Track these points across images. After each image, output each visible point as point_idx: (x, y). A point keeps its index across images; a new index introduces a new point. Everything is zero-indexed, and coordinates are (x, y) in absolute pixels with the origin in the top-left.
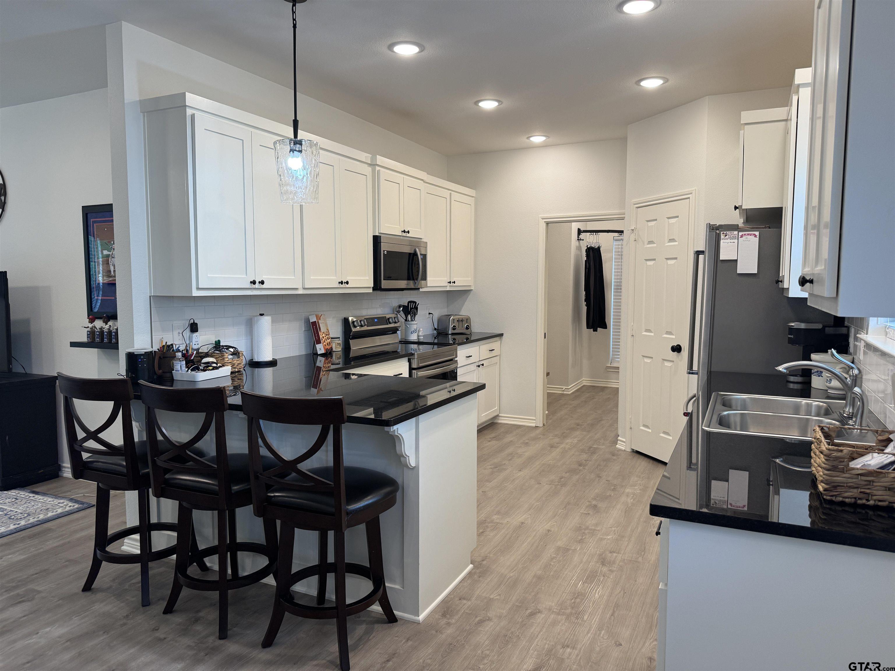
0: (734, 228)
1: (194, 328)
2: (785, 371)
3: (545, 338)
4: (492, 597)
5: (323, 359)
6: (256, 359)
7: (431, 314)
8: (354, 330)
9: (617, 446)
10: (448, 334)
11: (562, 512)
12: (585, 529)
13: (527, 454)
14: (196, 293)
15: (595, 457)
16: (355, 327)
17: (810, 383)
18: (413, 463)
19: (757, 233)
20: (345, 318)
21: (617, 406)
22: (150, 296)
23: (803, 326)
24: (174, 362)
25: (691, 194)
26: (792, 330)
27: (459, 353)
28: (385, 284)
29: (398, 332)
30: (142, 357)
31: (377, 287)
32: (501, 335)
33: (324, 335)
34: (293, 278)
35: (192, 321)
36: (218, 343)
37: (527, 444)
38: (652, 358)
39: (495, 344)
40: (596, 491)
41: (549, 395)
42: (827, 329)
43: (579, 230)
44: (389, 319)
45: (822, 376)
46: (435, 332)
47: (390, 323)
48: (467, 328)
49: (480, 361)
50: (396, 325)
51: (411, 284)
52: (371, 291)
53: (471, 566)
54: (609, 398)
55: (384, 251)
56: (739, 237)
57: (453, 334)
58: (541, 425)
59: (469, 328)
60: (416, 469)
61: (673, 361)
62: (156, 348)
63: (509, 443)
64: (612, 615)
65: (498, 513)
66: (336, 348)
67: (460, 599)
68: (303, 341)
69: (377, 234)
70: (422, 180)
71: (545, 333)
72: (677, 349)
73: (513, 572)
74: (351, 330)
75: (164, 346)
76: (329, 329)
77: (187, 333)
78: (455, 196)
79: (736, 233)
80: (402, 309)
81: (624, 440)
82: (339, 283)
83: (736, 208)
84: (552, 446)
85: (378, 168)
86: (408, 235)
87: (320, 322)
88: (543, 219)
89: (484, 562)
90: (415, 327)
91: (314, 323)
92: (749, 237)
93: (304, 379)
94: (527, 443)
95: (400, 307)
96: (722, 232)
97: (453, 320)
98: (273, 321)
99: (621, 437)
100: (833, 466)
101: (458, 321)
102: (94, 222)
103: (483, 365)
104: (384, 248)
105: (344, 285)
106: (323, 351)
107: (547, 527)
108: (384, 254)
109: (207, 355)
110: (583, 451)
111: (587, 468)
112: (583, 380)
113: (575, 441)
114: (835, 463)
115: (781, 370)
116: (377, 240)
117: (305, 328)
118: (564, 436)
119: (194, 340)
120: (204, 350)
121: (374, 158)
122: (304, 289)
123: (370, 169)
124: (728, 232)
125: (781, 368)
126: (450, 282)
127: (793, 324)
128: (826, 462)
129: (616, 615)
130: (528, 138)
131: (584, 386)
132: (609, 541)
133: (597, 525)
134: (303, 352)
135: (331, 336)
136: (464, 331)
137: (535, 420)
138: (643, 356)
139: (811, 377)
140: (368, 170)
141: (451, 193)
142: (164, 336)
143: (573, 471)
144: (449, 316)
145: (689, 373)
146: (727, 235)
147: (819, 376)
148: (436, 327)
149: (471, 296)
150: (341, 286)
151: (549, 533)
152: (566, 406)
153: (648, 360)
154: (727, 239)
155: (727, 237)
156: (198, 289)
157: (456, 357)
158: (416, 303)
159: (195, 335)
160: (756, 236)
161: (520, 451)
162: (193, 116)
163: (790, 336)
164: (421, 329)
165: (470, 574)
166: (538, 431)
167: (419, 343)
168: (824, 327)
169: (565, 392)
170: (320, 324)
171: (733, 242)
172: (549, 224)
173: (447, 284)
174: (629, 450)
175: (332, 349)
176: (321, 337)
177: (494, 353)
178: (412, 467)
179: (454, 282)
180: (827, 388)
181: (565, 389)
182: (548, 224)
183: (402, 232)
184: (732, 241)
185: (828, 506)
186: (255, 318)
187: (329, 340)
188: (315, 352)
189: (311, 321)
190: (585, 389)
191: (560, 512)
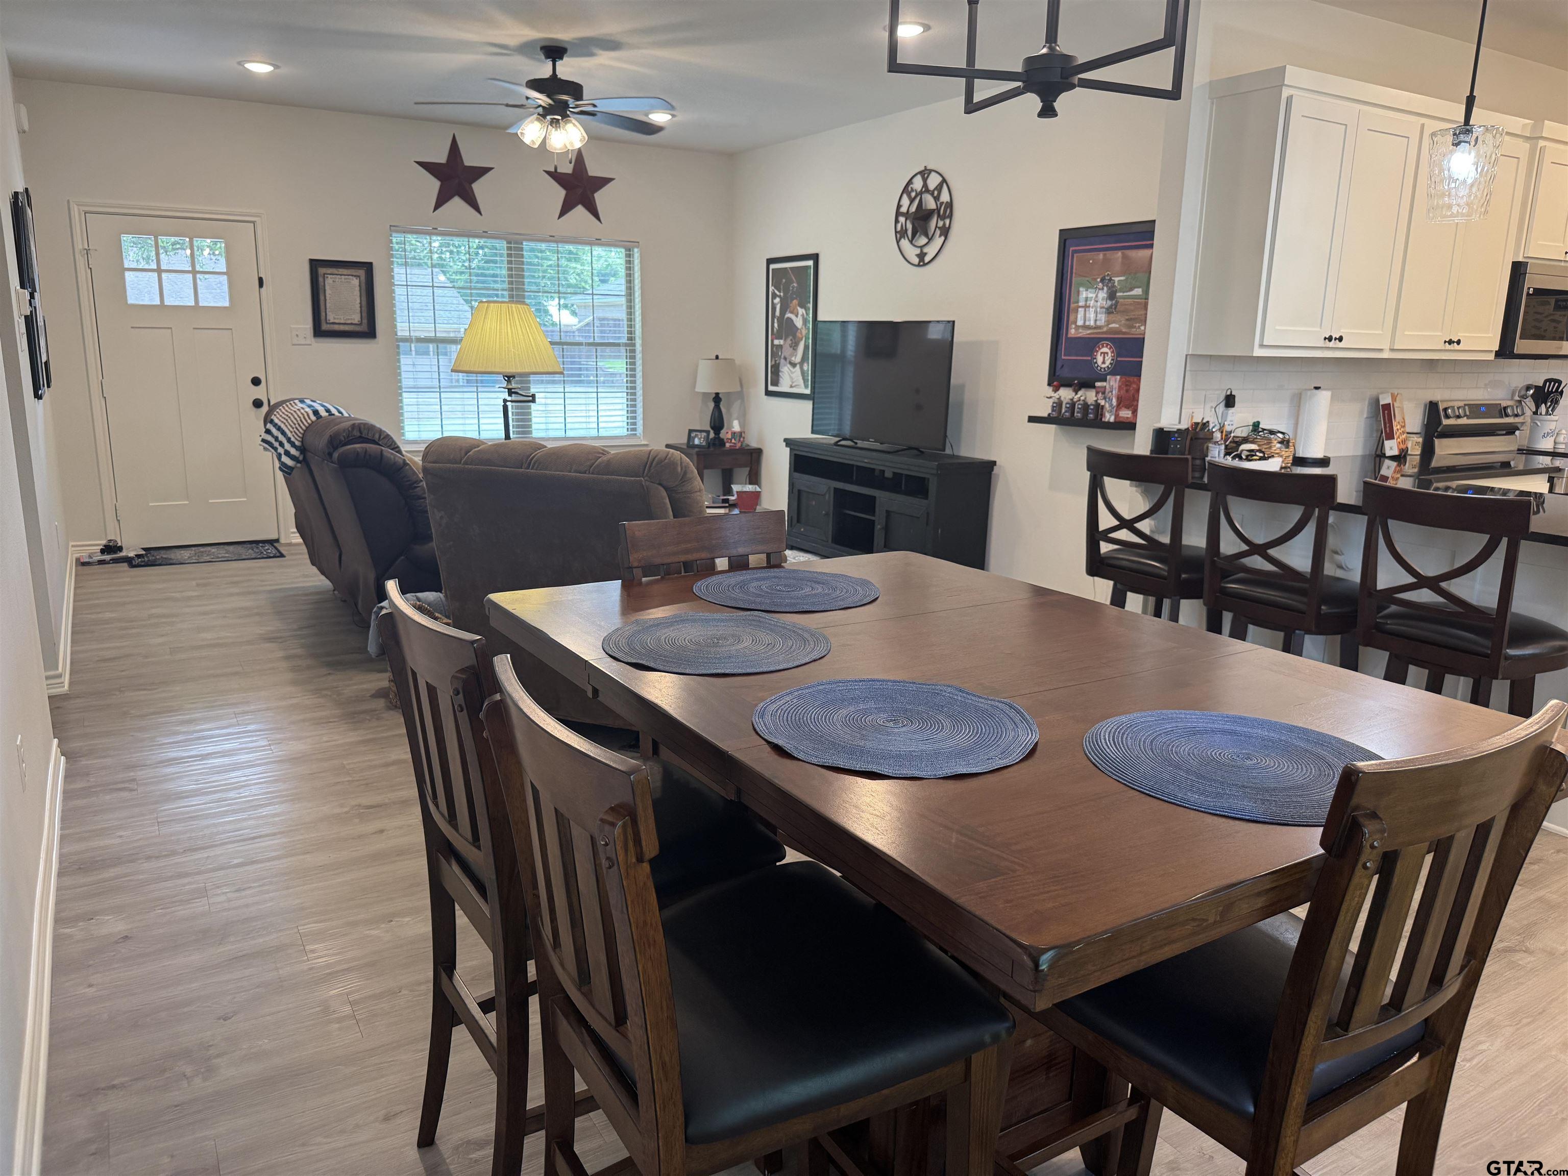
1: (1230, 401)
5: (1394, 464)
8: (1445, 422)
14: (1258, 352)
16: (1447, 417)
20: (1431, 402)
22: (1187, 355)
24: (1210, 445)
28: (1522, 346)
29: (1517, 432)
30: (1176, 435)
31: (1504, 351)
33: (1398, 427)
34: (1381, 332)
35: (1229, 393)
36: (1256, 425)
44: (1505, 408)
47: (1507, 416)
50: (1517, 420)
52: (1490, 357)
55: (1529, 288)
62: (1184, 426)
66: (1412, 449)
69: (1521, 259)
74: (1440, 423)
75: (1197, 424)
76: (1407, 418)
77: (1221, 407)
80: (1532, 392)
82: (1446, 342)
85: (1541, 143)
87: (1396, 405)
90: (1552, 425)
91: (1387, 407)
95: (1528, 388)
98: (1334, 400)
102: (1075, 252)
104: (1533, 282)
105: (1451, 347)
106: (1395, 452)
108: (1529, 293)
109: (1245, 440)
116: (1518, 270)
117: (1369, 413)
119: (1229, 418)
120: (1242, 433)
121: (1538, 127)
122: (1392, 350)
123: (1526, 146)
134: (1360, 452)
135: (1408, 430)
140: (1523, 149)
142: (1194, 410)
150: (1448, 346)
156: (1262, 346)
159: (1231, 410)
162: (1290, 99)
164: (1563, 431)
170: (1396, 409)
175: (1407, 451)
176: (1395, 429)
183: (1565, 253)
186: (1309, 393)
187: (1404, 436)
188: (1379, 452)
189: (1382, 402)
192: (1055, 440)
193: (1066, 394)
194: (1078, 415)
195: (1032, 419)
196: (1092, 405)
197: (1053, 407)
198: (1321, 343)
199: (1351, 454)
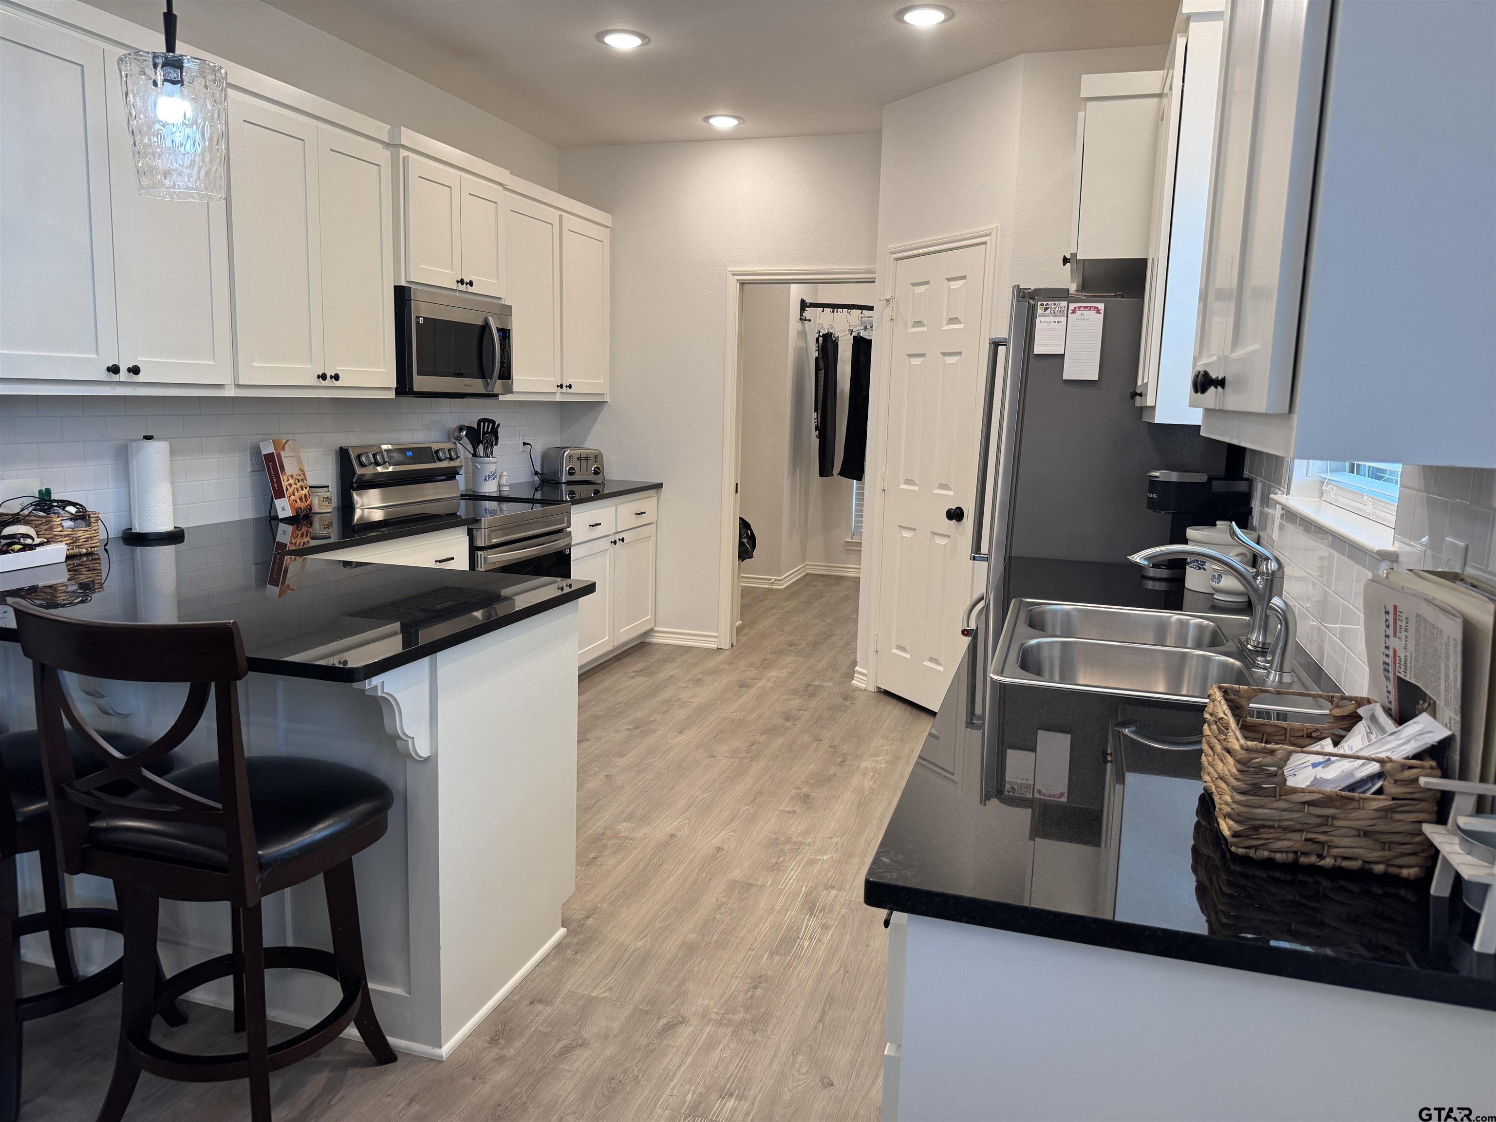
0: (1061, 294)
2: (1146, 563)
3: (737, 492)
4: (594, 994)
5: (289, 528)
6: (138, 529)
7: (528, 444)
8: (359, 471)
9: (853, 682)
10: (560, 483)
11: (746, 810)
12: (785, 843)
13: (697, 701)
15: (814, 703)
16: (362, 465)
17: (1182, 580)
18: (422, 749)
19: (1101, 306)
20: (341, 448)
21: (856, 610)
23: (1174, 477)
25: (990, 235)
26: (1154, 484)
27: (574, 518)
28: (421, 383)
29: (458, 477)
31: (404, 387)
32: (659, 486)
33: (291, 481)
34: (213, 363)
36: (43, 495)
37: (698, 682)
38: (914, 530)
39: (647, 503)
40: (812, 767)
41: (745, 592)
42: (1214, 482)
43: (803, 302)
44: (437, 452)
45: (1205, 569)
46: (536, 478)
47: (440, 460)
48: (596, 473)
49: (617, 533)
50: (453, 464)
51: (476, 385)
52: (392, 395)
53: (562, 931)
54: (847, 595)
55: (418, 317)
56: (1070, 312)
57: (569, 483)
58: (727, 646)
59: (598, 473)
60: (430, 762)
61: (949, 536)
63: (668, 679)
64: (820, 1020)
65: (630, 818)
66: (320, 506)
67: (531, 1003)
68: (249, 493)
69: (403, 283)
70: (501, 185)
71: (737, 484)
72: (956, 515)
73: (643, 938)
74: (354, 473)
76: (306, 470)
78: (570, 222)
79: (1064, 304)
80: (464, 433)
81: (865, 671)
82: (319, 377)
83: (1065, 260)
84: (742, 685)
85: (404, 153)
86: (470, 289)
87: (283, 454)
88: (734, 275)
89: (590, 921)
90: (492, 468)
91: (270, 457)
92: (1087, 313)
93: (253, 567)
94: (700, 679)
95: (461, 429)
96: (1039, 303)
97: (570, 456)
98: (173, 452)
99: (860, 668)
100: (1253, 784)
101: (578, 458)
103: (623, 540)
104: (421, 310)
105: (328, 382)
106: (289, 513)
107: (716, 842)
108: (417, 323)
109: (16, 519)
110: (795, 692)
111: (799, 724)
112: (807, 565)
113: (784, 674)
114: (1258, 779)
115: (1138, 560)
116: (402, 295)
117: (252, 465)
118: (765, 665)
121: (394, 132)
122: (238, 386)
123: (387, 153)
124: (1050, 303)
125: (1138, 558)
126: (561, 386)
127: (1157, 474)
128: (1240, 776)
129: (827, 1019)
130: (707, 119)
131: (808, 574)
132: (825, 866)
133: (806, 833)
134: (249, 514)
135: (311, 482)
136: (591, 477)
137: (716, 637)
138: (900, 527)
139: (1185, 569)
140: (383, 155)
141: (561, 216)
143: (772, 731)
144: (564, 448)
145: (974, 558)
146: (1047, 308)
147: (1200, 569)
148: (538, 469)
149: (605, 413)
150: (323, 383)
151: (719, 854)
152: (774, 611)
153: (907, 534)
154: (1048, 315)
155: (1048, 312)
157: (569, 525)
158: (493, 422)
160: (1098, 311)
161: (684, 695)
163: (1151, 495)
164: (505, 473)
165: (559, 947)
166: (721, 657)
167: (501, 499)
168: (1211, 479)
169: (774, 587)
171: (1058, 322)
172: (746, 285)
173: (555, 389)
174: (872, 689)
175: (311, 509)
176: (285, 484)
177: (643, 519)
178: (424, 757)
179: (570, 386)
180: (1212, 591)
181: (776, 580)
182: (743, 284)
183: (458, 282)
184: (1056, 319)
185: (1238, 869)
186: (134, 444)
187: (305, 491)
188: (273, 514)
189: (264, 452)
190: (809, 579)
191: (743, 809)
198: (104, 376)
199: (237, 518)
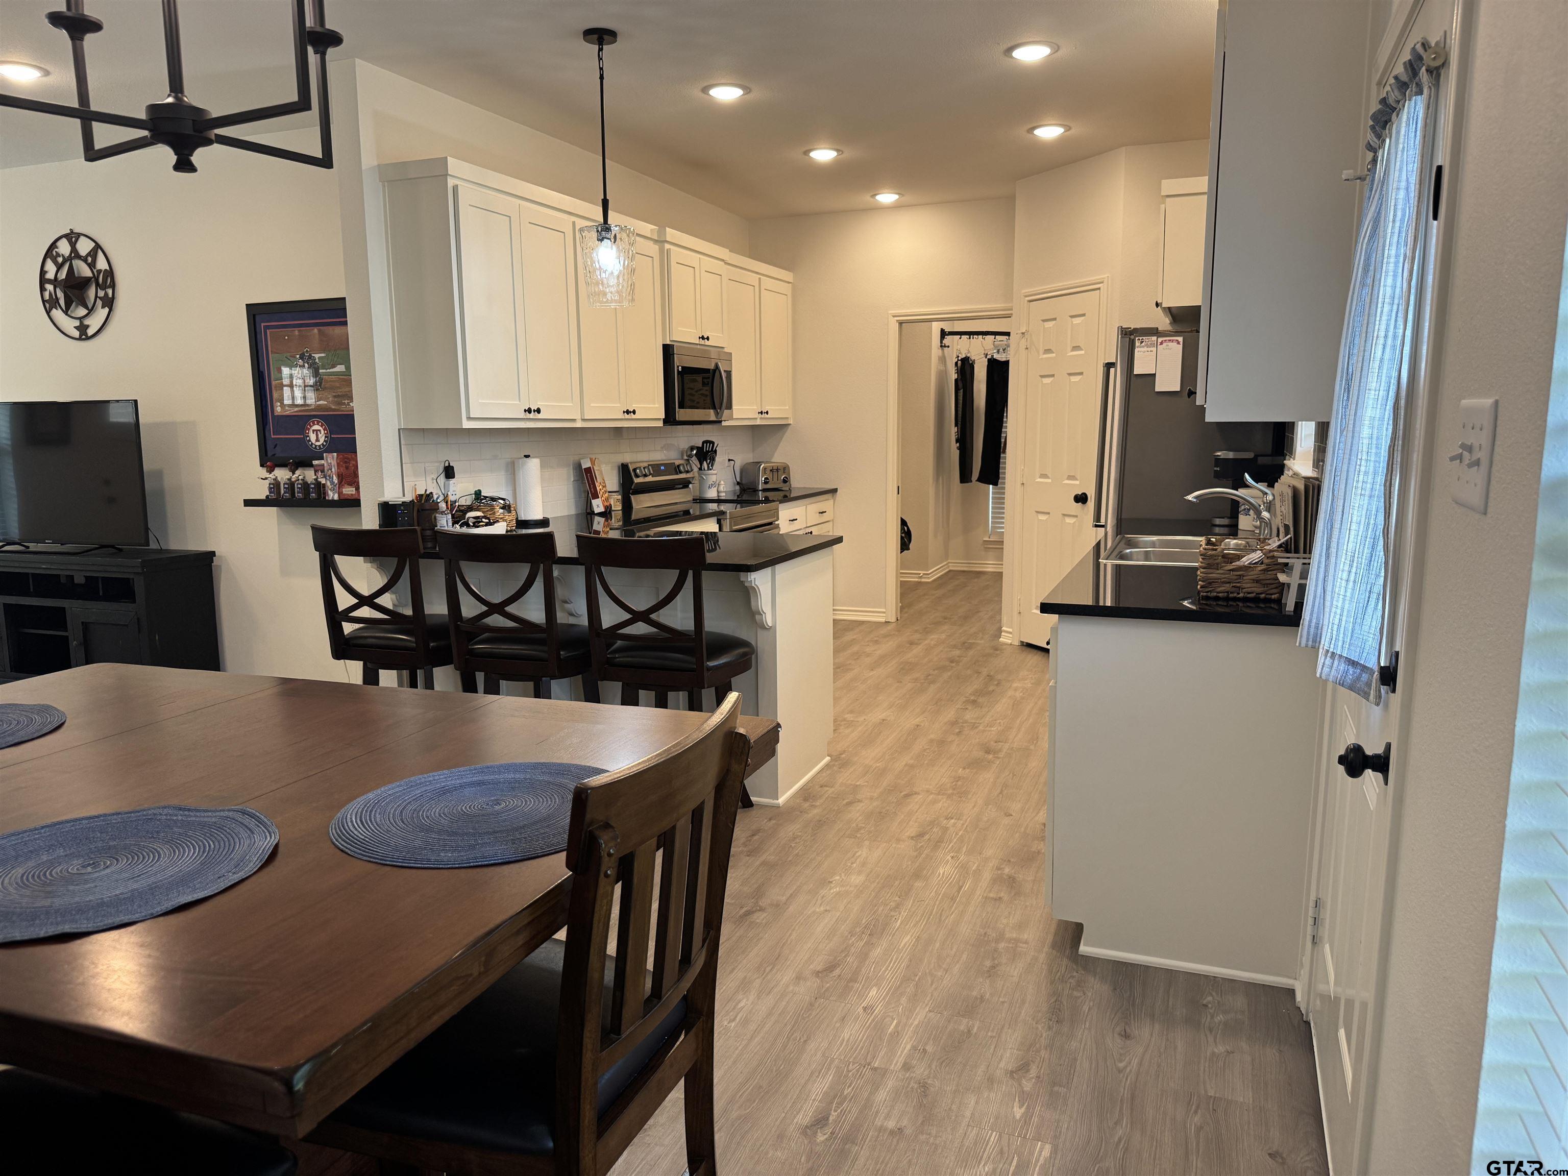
0: (1153, 332)
1: (449, 472)
2: (1195, 500)
3: (898, 493)
4: (858, 783)
5: (602, 520)
6: (523, 516)
7: (732, 460)
8: (636, 480)
9: (1001, 639)
10: (758, 490)
11: (933, 707)
12: (963, 723)
13: (879, 652)
14: (467, 425)
15: (971, 653)
16: (637, 476)
17: (1236, 525)
18: (769, 622)
19: (1180, 339)
20: (622, 464)
21: (999, 594)
22: (399, 430)
23: (1231, 455)
24: (437, 515)
25: (1102, 282)
26: (1218, 461)
27: (781, 513)
28: (682, 414)
29: (690, 486)
30: (402, 508)
31: (670, 419)
32: (834, 491)
33: (600, 487)
34: (571, 404)
35: (447, 464)
36: (478, 494)
37: (876, 642)
38: (1049, 513)
39: (825, 504)
40: (975, 686)
41: (903, 584)
42: (1259, 458)
43: (942, 331)
44: (678, 466)
45: (1250, 515)
46: (738, 487)
47: (681, 472)
48: (785, 481)
49: (807, 527)
50: (688, 475)
51: (711, 415)
52: (661, 424)
53: (828, 758)
54: (988, 585)
55: (678, 367)
56: (1159, 344)
57: (764, 490)
58: (894, 620)
59: (787, 482)
60: (772, 630)
62: (408, 498)
63: (852, 641)
65: (851, 712)
66: (615, 505)
67: (821, 787)
68: (572, 495)
69: (668, 343)
70: (723, 260)
71: (898, 487)
72: (1081, 499)
73: (879, 763)
74: (633, 482)
75: (421, 496)
76: (606, 479)
77: (442, 479)
78: (767, 283)
79: (1154, 338)
80: (695, 452)
81: (1010, 630)
82: (625, 412)
83: (1157, 305)
84: (912, 643)
85: (667, 246)
86: (707, 343)
87: (595, 468)
88: (894, 316)
89: (843, 756)
90: (714, 478)
91: (588, 470)
92: (1170, 344)
94: (877, 641)
95: (692, 448)
96: (1137, 338)
97: (765, 469)
98: (543, 466)
99: (1007, 627)
101: (771, 470)
102: (266, 327)
103: (811, 533)
104: (679, 362)
105: (630, 416)
106: (602, 509)
107: (915, 723)
108: (678, 370)
109: (470, 508)
110: (955, 647)
111: (961, 664)
112: (949, 563)
113: (943, 636)
114: (1211, 561)
115: (1190, 499)
116: (668, 351)
117: (574, 477)
118: (926, 631)
119: (452, 488)
120: (466, 501)
121: (662, 232)
122: (582, 420)
123: (656, 247)
124: (1144, 338)
125: (1190, 497)
126: (761, 413)
127: (1219, 454)
130: (874, 195)
131: (950, 571)
132: (993, 733)
133: (977, 718)
134: (573, 511)
135: (609, 489)
136: (780, 485)
137: (884, 613)
138: (1037, 512)
139: (1237, 518)
140: (653, 249)
141: (760, 279)
142: (416, 483)
143: (943, 669)
144: (759, 463)
145: (1096, 526)
146: (1142, 342)
147: (1246, 515)
148: (738, 480)
149: (789, 433)
150: (627, 416)
151: (918, 728)
152: (927, 597)
153: (1043, 517)
154: (1143, 347)
155: (1143, 344)
156: (469, 418)
157: (778, 519)
158: (713, 443)
159: (452, 481)
160: (1178, 343)
161: (868, 650)
162: (455, 188)
163: (1216, 469)
164: (722, 482)
165: (829, 765)
166: (890, 627)
167: (719, 501)
168: (1256, 456)
169: (923, 580)
170: (596, 472)
171: (1151, 351)
172: (904, 324)
173: (757, 416)
174: (1017, 643)
175: (611, 507)
176: (597, 489)
177: (825, 517)
178: (768, 626)
179: (767, 413)
180: (1253, 529)
181: (924, 574)
182: (901, 323)
183: (700, 338)
184: (1149, 349)
186: (520, 461)
187: (607, 495)
188: (589, 511)
189: (584, 467)
190: (951, 575)
191: (930, 708)
192: (278, 525)
193: (282, 474)
194: (299, 495)
195: (248, 503)
196: (311, 484)
197: (270, 488)
198: (522, 415)
199: (566, 514)
